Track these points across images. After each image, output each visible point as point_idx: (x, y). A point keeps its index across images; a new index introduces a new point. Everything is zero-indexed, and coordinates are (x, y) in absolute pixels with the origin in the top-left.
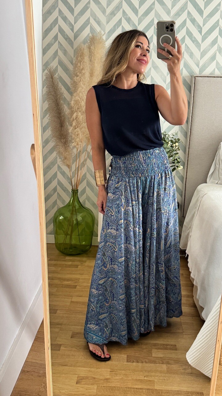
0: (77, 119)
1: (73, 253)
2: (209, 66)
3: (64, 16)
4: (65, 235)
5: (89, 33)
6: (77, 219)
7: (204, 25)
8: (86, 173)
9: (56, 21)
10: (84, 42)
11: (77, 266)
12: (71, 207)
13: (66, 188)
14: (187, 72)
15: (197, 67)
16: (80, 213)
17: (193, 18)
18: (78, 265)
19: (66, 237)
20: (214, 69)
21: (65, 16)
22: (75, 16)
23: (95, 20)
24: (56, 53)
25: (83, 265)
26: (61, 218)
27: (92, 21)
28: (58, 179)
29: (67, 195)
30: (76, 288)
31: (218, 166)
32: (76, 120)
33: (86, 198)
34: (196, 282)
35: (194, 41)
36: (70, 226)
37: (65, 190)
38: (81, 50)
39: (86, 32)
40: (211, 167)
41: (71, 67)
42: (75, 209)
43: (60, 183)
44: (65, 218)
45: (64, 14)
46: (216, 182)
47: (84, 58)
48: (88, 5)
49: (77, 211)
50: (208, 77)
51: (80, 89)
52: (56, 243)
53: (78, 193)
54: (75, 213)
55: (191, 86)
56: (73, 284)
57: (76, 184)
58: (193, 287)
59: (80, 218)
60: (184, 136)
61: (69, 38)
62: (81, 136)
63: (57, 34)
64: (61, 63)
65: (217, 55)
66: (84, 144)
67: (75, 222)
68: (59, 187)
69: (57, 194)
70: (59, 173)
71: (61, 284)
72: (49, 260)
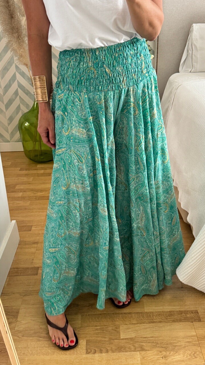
28: (18, 81)
31: (191, 53)
37: (27, 93)
46: (190, 71)
52: (25, 150)
68: (21, 90)
69: (19, 98)
70: (18, 74)
71: (35, 196)
72: (20, 170)
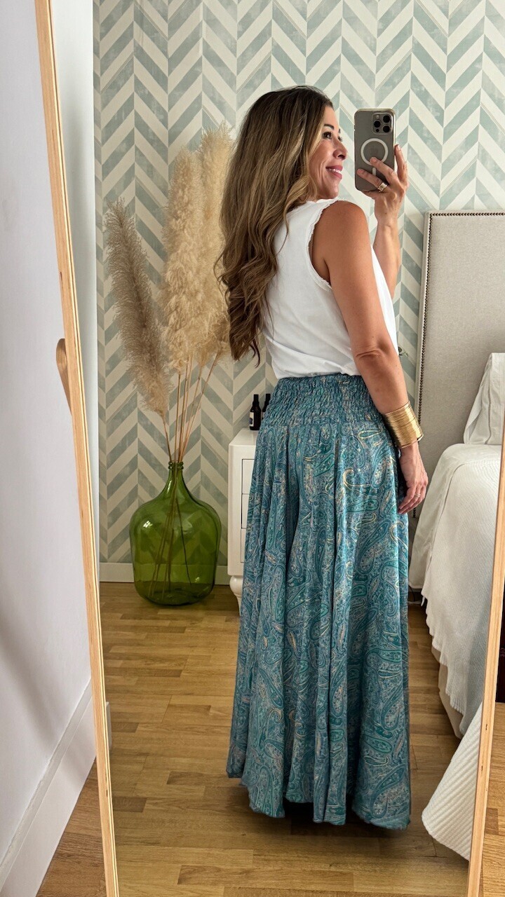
0: (179, 310)
1: (174, 601)
2: (460, 191)
3: (147, 93)
4: (156, 564)
5: (201, 129)
6: (182, 528)
7: (446, 105)
8: (199, 429)
9: (129, 105)
10: (192, 146)
11: (182, 630)
12: (168, 503)
13: (156, 460)
14: (414, 204)
15: (436, 196)
16: (189, 513)
17: (423, 89)
18: (185, 628)
19: (159, 567)
20: (473, 198)
21: (149, 92)
22: (170, 91)
23: (212, 99)
24: (130, 173)
25: (196, 627)
26: (147, 525)
27: (207, 103)
28: (139, 441)
29: (159, 475)
30: (179, 676)
31: (487, 406)
32: (177, 312)
33: (201, 482)
34: (445, 659)
35: (427, 138)
36: (166, 543)
37: (154, 464)
38: (184, 163)
39: (195, 127)
40: (473, 409)
41: (162, 201)
42: (178, 505)
43: (143, 451)
44: (155, 525)
45: (145, 88)
46: (484, 441)
47: (191, 180)
48: (198, 69)
49: (180, 510)
50: (459, 214)
51: (183, 245)
52: (138, 580)
53: (184, 470)
54: (177, 513)
55: (422, 235)
56: (174, 668)
57: (177, 452)
58: (438, 670)
59: (187, 525)
60: (411, 343)
61: (159, 140)
62: (187, 345)
63: (133, 130)
64: (141, 193)
65: (477, 167)
66: (195, 365)
67: (177, 533)
68: (143, 459)
69: (137, 473)
70: (142, 428)
71: (148, 669)
72: (122, 618)
